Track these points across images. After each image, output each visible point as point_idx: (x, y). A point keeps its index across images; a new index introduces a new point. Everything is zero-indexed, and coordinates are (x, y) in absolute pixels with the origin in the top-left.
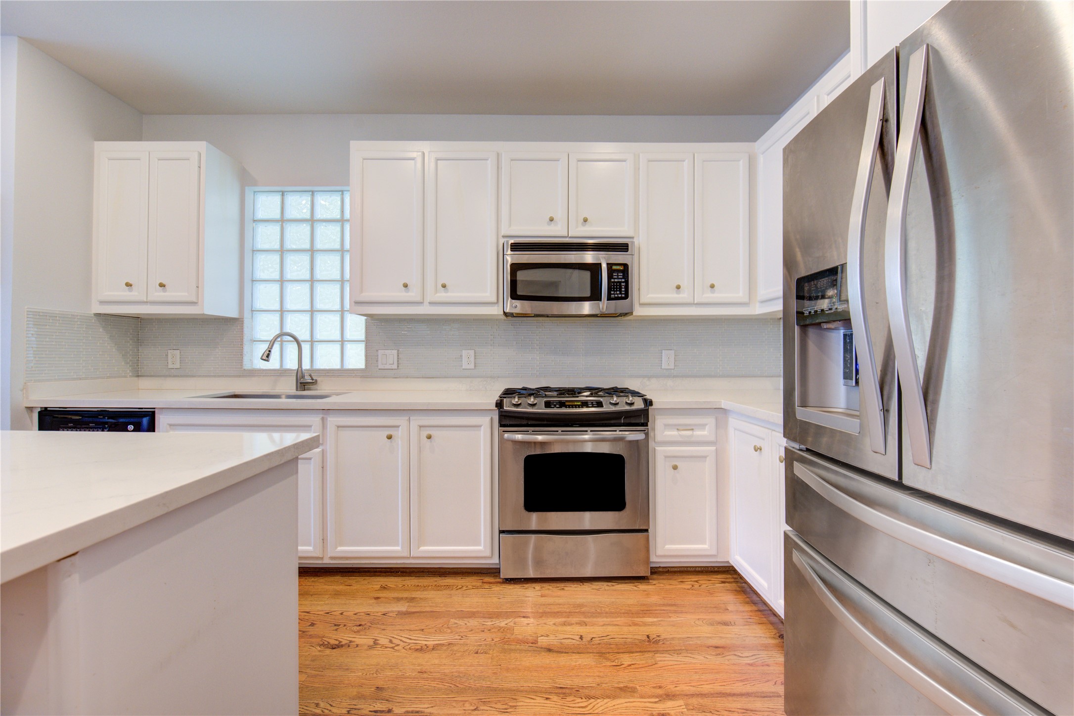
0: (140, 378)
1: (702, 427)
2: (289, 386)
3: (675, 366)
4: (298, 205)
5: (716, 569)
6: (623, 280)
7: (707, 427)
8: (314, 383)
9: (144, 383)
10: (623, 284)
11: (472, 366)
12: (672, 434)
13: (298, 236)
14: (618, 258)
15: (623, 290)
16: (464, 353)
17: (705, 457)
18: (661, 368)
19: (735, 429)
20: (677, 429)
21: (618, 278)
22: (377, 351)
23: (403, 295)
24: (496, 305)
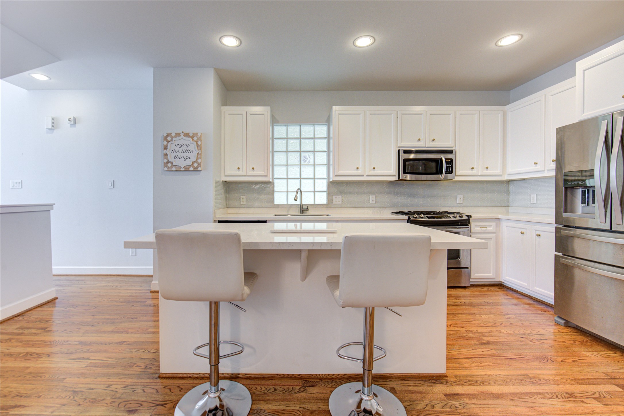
0: (228, 209)
1: (490, 226)
2: (297, 211)
3: (463, 202)
4: (294, 130)
5: (493, 285)
6: (450, 166)
7: (492, 226)
8: (307, 210)
9: (230, 211)
10: (450, 167)
11: (374, 202)
12: (478, 229)
13: (294, 145)
14: (449, 156)
15: (450, 170)
16: (371, 197)
17: (491, 238)
18: (457, 203)
19: (506, 227)
20: (480, 227)
21: (448, 165)
22: (333, 196)
23: (356, 172)
24: (395, 176)
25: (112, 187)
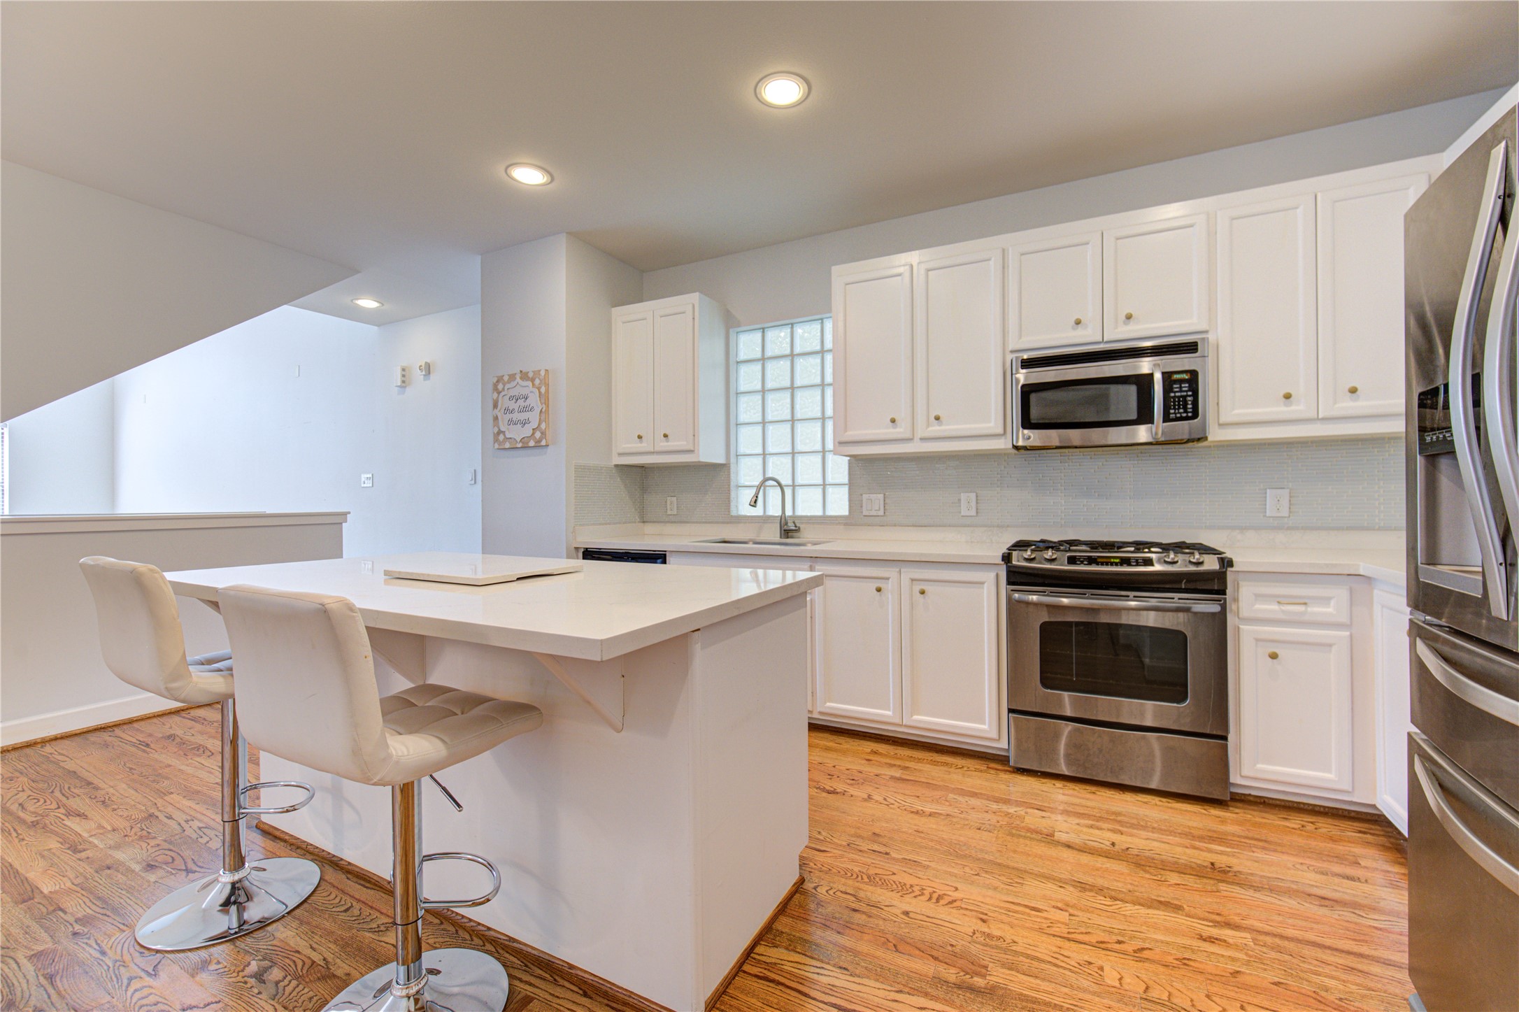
0: (646, 524)
1: (1326, 600)
2: (773, 533)
3: (1290, 512)
4: (778, 339)
5: (1353, 814)
6: (1190, 393)
7: (1332, 602)
8: (798, 530)
9: (649, 528)
10: (1189, 398)
11: (973, 513)
12: (1271, 608)
13: (778, 373)
14: (1179, 363)
15: (1190, 406)
16: (963, 496)
17: (1330, 645)
18: (1265, 516)
19: (1383, 607)
20: (1279, 602)
21: (1181, 391)
22: (861, 495)
23: (891, 432)
24: (1003, 437)
25: (473, 482)
